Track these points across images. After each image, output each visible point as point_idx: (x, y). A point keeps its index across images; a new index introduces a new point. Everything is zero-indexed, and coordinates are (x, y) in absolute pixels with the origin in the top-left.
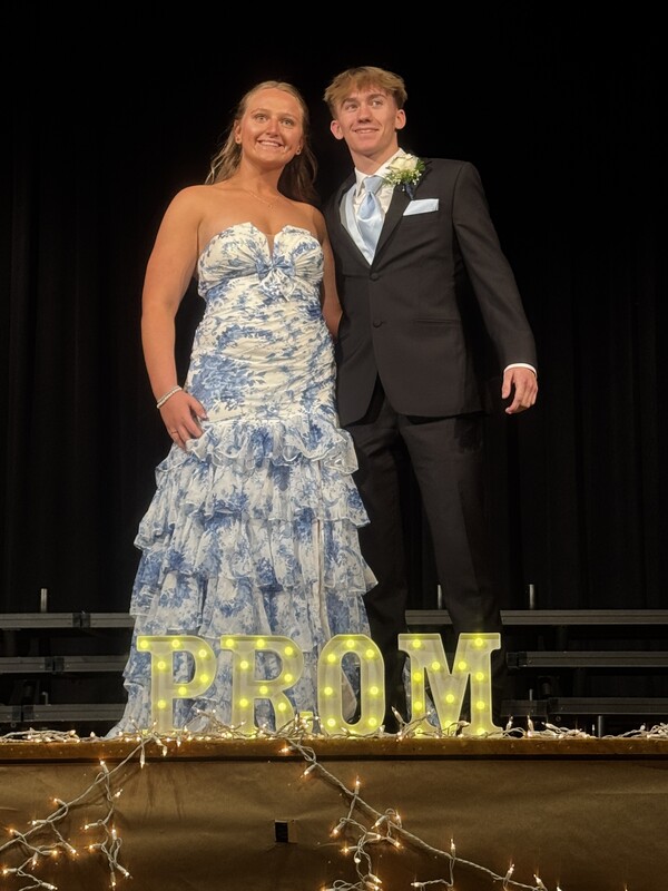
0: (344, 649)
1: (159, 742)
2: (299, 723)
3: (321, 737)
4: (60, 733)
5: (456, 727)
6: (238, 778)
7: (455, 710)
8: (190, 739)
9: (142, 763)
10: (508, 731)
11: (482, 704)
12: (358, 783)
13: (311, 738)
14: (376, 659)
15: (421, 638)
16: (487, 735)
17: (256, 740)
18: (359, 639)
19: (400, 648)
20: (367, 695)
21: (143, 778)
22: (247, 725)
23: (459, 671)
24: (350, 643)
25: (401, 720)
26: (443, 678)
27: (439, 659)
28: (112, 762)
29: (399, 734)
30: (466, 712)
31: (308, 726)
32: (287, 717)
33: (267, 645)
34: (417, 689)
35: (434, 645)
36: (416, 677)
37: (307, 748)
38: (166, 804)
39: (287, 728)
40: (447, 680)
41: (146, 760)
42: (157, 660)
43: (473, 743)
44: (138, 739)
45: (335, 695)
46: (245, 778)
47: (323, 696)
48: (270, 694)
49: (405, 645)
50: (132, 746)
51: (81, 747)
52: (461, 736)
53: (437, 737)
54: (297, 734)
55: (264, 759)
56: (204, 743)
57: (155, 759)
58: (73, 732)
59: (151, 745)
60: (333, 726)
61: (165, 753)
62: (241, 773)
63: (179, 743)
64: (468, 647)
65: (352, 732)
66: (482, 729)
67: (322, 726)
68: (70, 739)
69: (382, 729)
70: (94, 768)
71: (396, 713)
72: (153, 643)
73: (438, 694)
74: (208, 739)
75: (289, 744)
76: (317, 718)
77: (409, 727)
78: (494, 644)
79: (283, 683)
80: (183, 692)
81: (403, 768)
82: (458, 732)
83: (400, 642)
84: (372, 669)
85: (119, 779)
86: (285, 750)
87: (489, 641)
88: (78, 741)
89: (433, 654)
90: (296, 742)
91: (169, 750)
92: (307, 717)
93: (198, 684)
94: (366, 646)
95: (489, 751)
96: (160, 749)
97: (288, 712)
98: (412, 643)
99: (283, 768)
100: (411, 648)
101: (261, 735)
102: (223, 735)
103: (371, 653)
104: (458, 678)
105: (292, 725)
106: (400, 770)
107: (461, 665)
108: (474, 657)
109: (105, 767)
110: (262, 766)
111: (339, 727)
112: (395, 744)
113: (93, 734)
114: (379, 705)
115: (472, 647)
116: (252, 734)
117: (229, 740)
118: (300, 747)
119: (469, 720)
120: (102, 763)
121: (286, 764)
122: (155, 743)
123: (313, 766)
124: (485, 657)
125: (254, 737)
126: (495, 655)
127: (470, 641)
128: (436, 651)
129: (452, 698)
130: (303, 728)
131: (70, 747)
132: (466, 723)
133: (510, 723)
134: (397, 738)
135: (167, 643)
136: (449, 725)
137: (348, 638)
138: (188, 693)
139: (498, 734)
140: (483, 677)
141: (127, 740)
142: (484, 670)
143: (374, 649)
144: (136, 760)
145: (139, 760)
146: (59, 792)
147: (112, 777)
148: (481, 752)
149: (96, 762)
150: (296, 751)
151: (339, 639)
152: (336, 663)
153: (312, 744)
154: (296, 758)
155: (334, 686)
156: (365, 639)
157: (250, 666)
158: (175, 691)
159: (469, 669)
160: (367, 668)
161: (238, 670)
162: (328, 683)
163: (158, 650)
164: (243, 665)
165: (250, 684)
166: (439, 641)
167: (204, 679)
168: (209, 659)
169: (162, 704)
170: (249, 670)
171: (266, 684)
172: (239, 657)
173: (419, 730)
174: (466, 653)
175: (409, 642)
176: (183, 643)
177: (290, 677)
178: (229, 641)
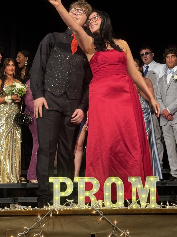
0: (111, 181)
1: (56, 210)
2: (98, 204)
3: (105, 208)
4: (26, 207)
5: (145, 205)
6: (80, 221)
7: (145, 200)
8: (65, 209)
9: (51, 216)
10: (161, 206)
11: (153, 198)
12: (116, 222)
13: (102, 208)
14: (121, 184)
15: (135, 178)
16: (155, 207)
17: (85, 209)
18: (116, 178)
20: (119, 195)
21: (51, 221)
22: (83, 204)
23: (146, 188)
25: (129, 203)
26: (142, 190)
27: (140, 184)
28: (42, 216)
29: (128, 207)
30: (148, 200)
31: (101, 205)
32: (95, 202)
33: (88, 180)
34: (134, 193)
36: (134, 190)
37: (101, 211)
38: (58, 229)
39: (94, 205)
40: (143, 190)
41: (52, 215)
42: (55, 185)
43: (151, 210)
44: (50, 209)
45: (109, 195)
46: (82, 221)
47: (106, 196)
48: (90, 195)
49: (130, 180)
50: (48, 211)
51: (32, 211)
52: (147, 208)
53: (140, 208)
54: (98, 207)
55: (88, 215)
56: (70, 210)
57: (55, 215)
58: (30, 207)
59: (53, 211)
60: (109, 204)
61: (58, 213)
62: (81, 219)
63: (62, 210)
64: (149, 180)
65: (114, 206)
66: (153, 205)
67: (105, 205)
68: (29, 209)
69: (123, 205)
70: (36, 218)
71: (127, 201)
72: (54, 180)
73: (140, 195)
74: (71, 209)
75: (95, 210)
76: (103, 202)
77: (131, 205)
78: (157, 180)
79: (93, 192)
80: (64, 194)
81: (130, 217)
82: (146, 206)
83: (128, 179)
85: (44, 221)
86: (94, 212)
87: (155, 179)
88: (32, 209)
89: (138, 183)
90: (97, 210)
91: (59, 212)
92: (101, 202)
93: (68, 192)
94: (118, 180)
95: (156, 212)
96: (56, 212)
97: (95, 200)
98: (132, 180)
99: (94, 218)
100: (132, 181)
101: (87, 207)
102: (75, 207)
103: (119, 182)
104: (146, 190)
105: (96, 204)
106: (129, 218)
107: (147, 186)
108: (151, 184)
109: (40, 217)
110: (87, 217)
111: (110, 205)
112: (127, 210)
113: (36, 207)
114: (122, 198)
115: (150, 181)
117: (77, 209)
118: (99, 211)
119: (149, 203)
120: (39, 216)
121: (94, 216)
122: (55, 210)
123: (102, 217)
124: (154, 184)
125: (84, 208)
126: (157, 183)
127: (150, 179)
128: (139, 181)
129: (143, 196)
130: (99, 205)
131: (29, 211)
132: (148, 204)
133: (162, 204)
134: (128, 208)
135: (59, 180)
136: (143, 204)
137: (113, 178)
139: (158, 207)
140: (153, 189)
141: (46, 209)
144: (49, 215)
145: (50, 215)
146: (26, 225)
147: (42, 220)
148: (153, 212)
149: (37, 216)
150: (97, 212)
152: (109, 185)
153: (102, 210)
154: (97, 214)
155: (109, 192)
156: (118, 178)
157: (83, 186)
158: (60, 194)
159: (149, 187)
160: (119, 187)
161: (80, 188)
162: (107, 192)
163: (56, 182)
164: (81, 186)
165: (83, 192)
166: (140, 179)
167: (70, 190)
168: (71, 184)
169: (57, 198)
170: (83, 188)
171: (88, 192)
172: (80, 184)
173: (134, 206)
174: (148, 182)
175: (131, 179)
176: (63, 179)
177: (95, 190)
178: (77, 179)
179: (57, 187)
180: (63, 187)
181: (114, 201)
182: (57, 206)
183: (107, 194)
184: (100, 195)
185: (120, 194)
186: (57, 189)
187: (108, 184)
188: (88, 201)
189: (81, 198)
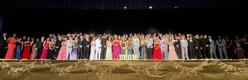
11: (136, 58)
12: (130, 62)
26: (134, 57)
38: (121, 63)
41: (120, 61)
46: (124, 62)
60: (129, 59)
66: (136, 60)
74: (123, 60)
80: (121, 57)
98: (132, 55)
103: (131, 56)
116: (125, 60)
146: (115, 62)
147: (118, 62)
150: (127, 60)
163: (120, 55)
164: (124, 56)
167: (122, 57)
169: (120, 58)
173: (133, 60)
177: (127, 57)
178: (124, 55)
179: (120, 56)
180: (121, 56)
181: (130, 59)
182: (120, 59)
183: (129, 57)
184: (127, 58)
187: (129, 56)
188: (125, 59)
189: (124, 58)
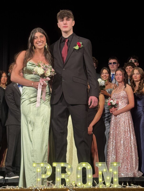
0: (82, 166)
1: (38, 189)
3: (77, 187)
4: (14, 187)
5: (110, 185)
7: (109, 181)
8: (45, 188)
10: (122, 186)
11: (116, 179)
13: (74, 188)
14: (90, 168)
15: (101, 163)
16: (117, 187)
17: (61, 188)
19: (96, 166)
20: (88, 177)
22: (59, 185)
23: (110, 171)
24: (84, 164)
25: (96, 183)
26: (107, 173)
27: (106, 169)
29: (96, 187)
32: (69, 183)
33: (64, 165)
34: (100, 176)
35: (105, 165)
36: (100, 173)
37: (74, 190)
39: (69, 185)
42: (37, 169)
43: (114, 189)
44: (33, 188)
45: (80, 177)
47: (78, 178)
48: (65, 177)
50: (32, 190)
51: (19, 190)
52: (111, 187)
53: (105, 188)
54: (71, 187)
56: (49, 189)
59: (36, 190)
63: (43, 189)
65: (84, 186)
66: (116, 185)
67: (77, 185)
68: (17, 188)
69: (92, 185)
72: (37, 165)
73: (105, 177)
75: (69, 189)
76: (76, 183)
77: (98, 185)
78: (119, 165)
79: (68, 174)
80: (44, 176)
83: (96, 164)
84: (89, 171)
87: (118, 164)
89: (104, 167)
90: (71, 189)
92: (74, 183)
93: (47, 175)
94: (88, 165)
97: (69, 181)
100: (99, 166)
101: (63, 187)
102: (53, 187)
103: (89, 167)
104: (110, 173)
108: (114, 168)
111: (81, 185)
112: (95, 189)
114: (91, 180)
115: (113, 166)
117: (55, 188)
119: (113, 183)
124: (116, 168)
127: (113, 164)
128: (105, 166)
129: (108, 178)
130: (73, 185)
131: (17, 190)
133: (123, 184)
135: (40, 165)
136: (108, 184)
137: (83, 163)
138: (45, 177)
139: (120, 187)
140: (115, 173)
141: (30, 188)
142: (116, 171)
143: (90, 166)
151: (81, 164)
152: (81, 169)
155: (80, 175)
156: (87, 164)
157: (60, 170)
158: (41, 176)
159: (113, 171)
160: (88, 170)
161: (57, 171)
162: (78, 174)
165: (60, 175)
166: (106, 164)
167: (49, 173)
168: (50, 168)
170: (60, 171)
171: (64, 175)
172: (57, 168)
173: (100, 186)
174: (112, 167)
175: (98, 164)
176: (44, 165)
178: (55, 164)
179: (39, 170)
182: (39, 186)
185: (90, 176)
186: (39, 172)
187: (79, 168)
189: (58, 179)
